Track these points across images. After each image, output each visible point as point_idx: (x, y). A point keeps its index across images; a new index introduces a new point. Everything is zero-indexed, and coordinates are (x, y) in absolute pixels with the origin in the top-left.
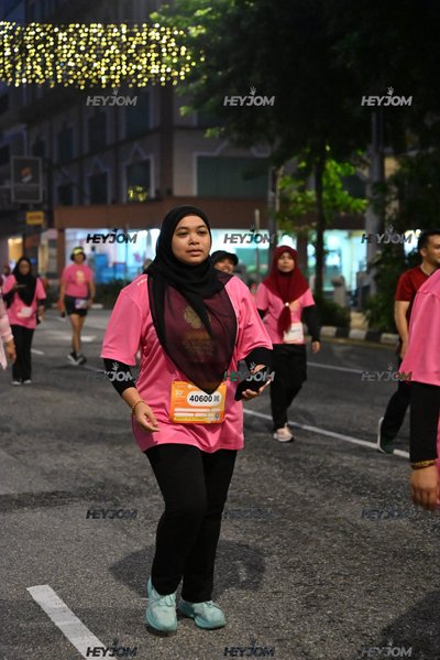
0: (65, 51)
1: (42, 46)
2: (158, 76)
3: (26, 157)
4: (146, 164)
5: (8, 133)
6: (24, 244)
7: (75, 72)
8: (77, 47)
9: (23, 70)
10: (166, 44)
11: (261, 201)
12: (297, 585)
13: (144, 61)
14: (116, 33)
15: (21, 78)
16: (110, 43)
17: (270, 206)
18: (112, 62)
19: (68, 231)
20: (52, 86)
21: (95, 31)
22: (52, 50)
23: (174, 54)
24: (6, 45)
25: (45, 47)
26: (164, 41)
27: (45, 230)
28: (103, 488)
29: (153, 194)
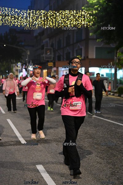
0: (59, 18)
1: (52, 17)
2: (84, 25)
3: (49, 48)
4: (81, 49)
5: (44, 41)
6: (47, 71)
7: (61, 24)
8: (62, 17)
9: (47, 24)
10: (86, 16)
11: (112, 60)
12: (110, 168)
13: (80, 21)
14: (72, 13)
15: (46, 26)
16: (71, 16)
17: (115, 61)
18: (71, 21)
19: (59, 68)
20: (55, 28)
21: (67, 12)
22: (55, 18)
23: (89, 18)
24: (43, 17)
25: (53, 17)
26: (86, 15)
27: (53, 68)
28: (60, 139)
29: (83, 58)
